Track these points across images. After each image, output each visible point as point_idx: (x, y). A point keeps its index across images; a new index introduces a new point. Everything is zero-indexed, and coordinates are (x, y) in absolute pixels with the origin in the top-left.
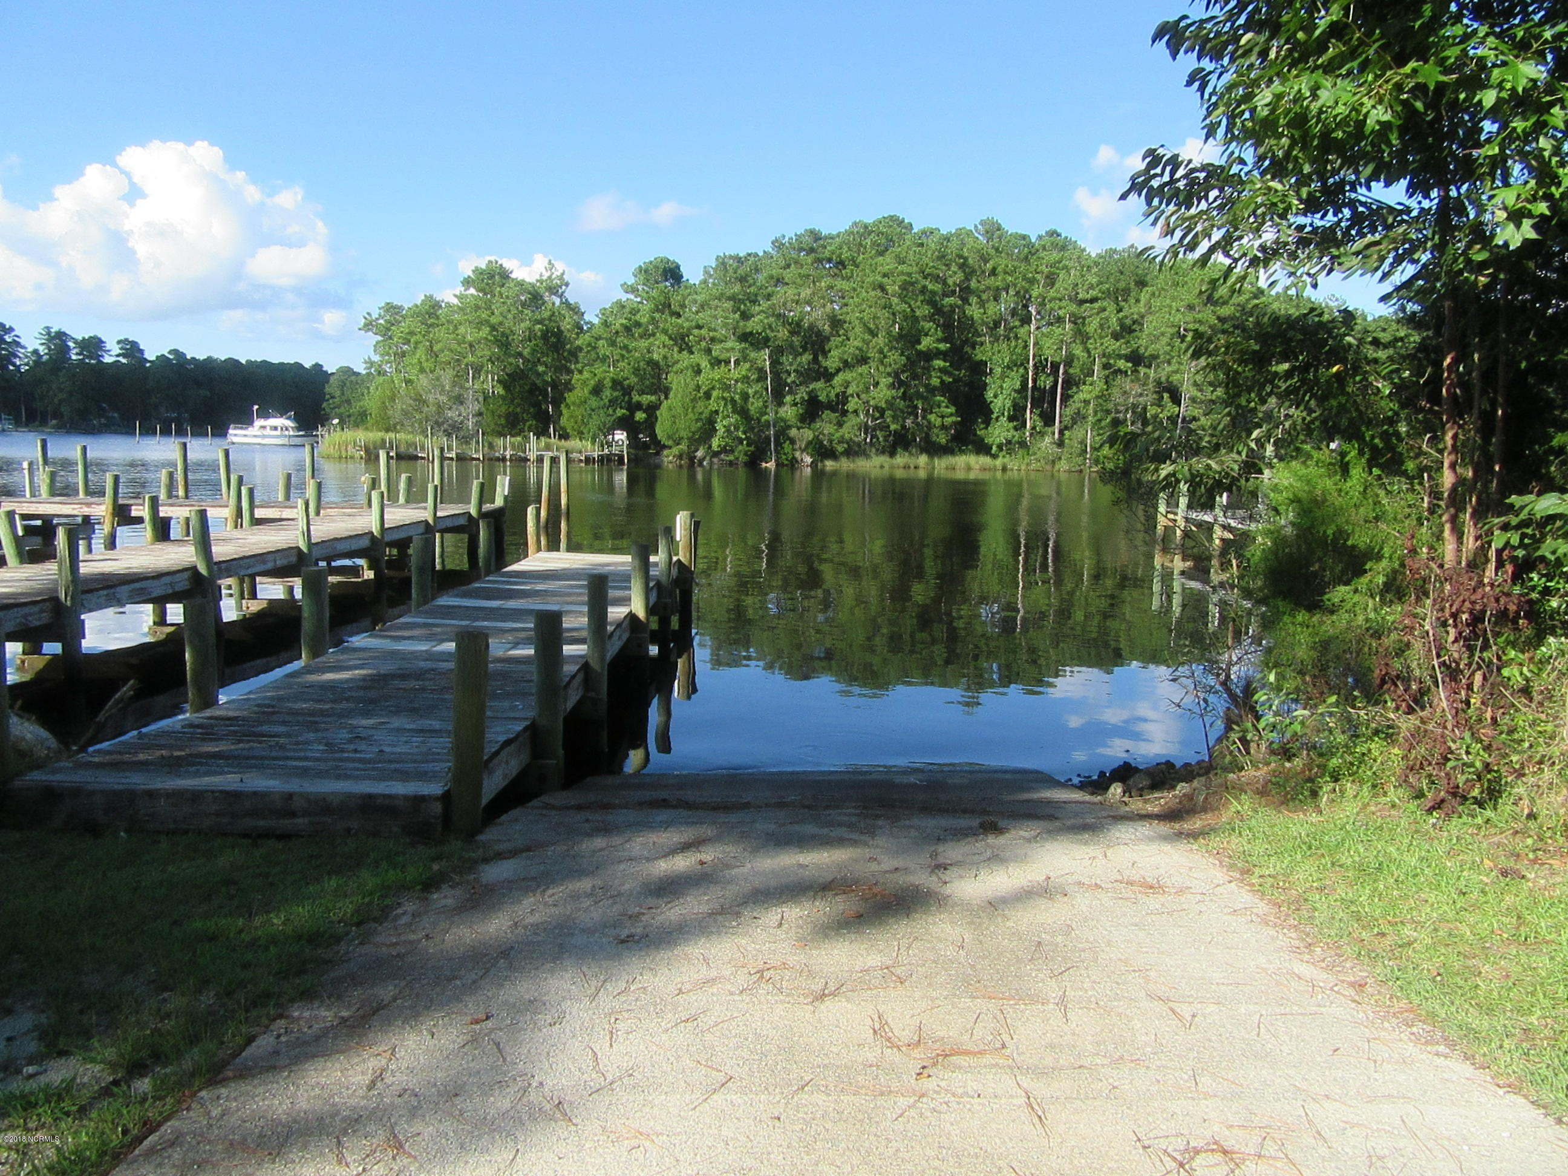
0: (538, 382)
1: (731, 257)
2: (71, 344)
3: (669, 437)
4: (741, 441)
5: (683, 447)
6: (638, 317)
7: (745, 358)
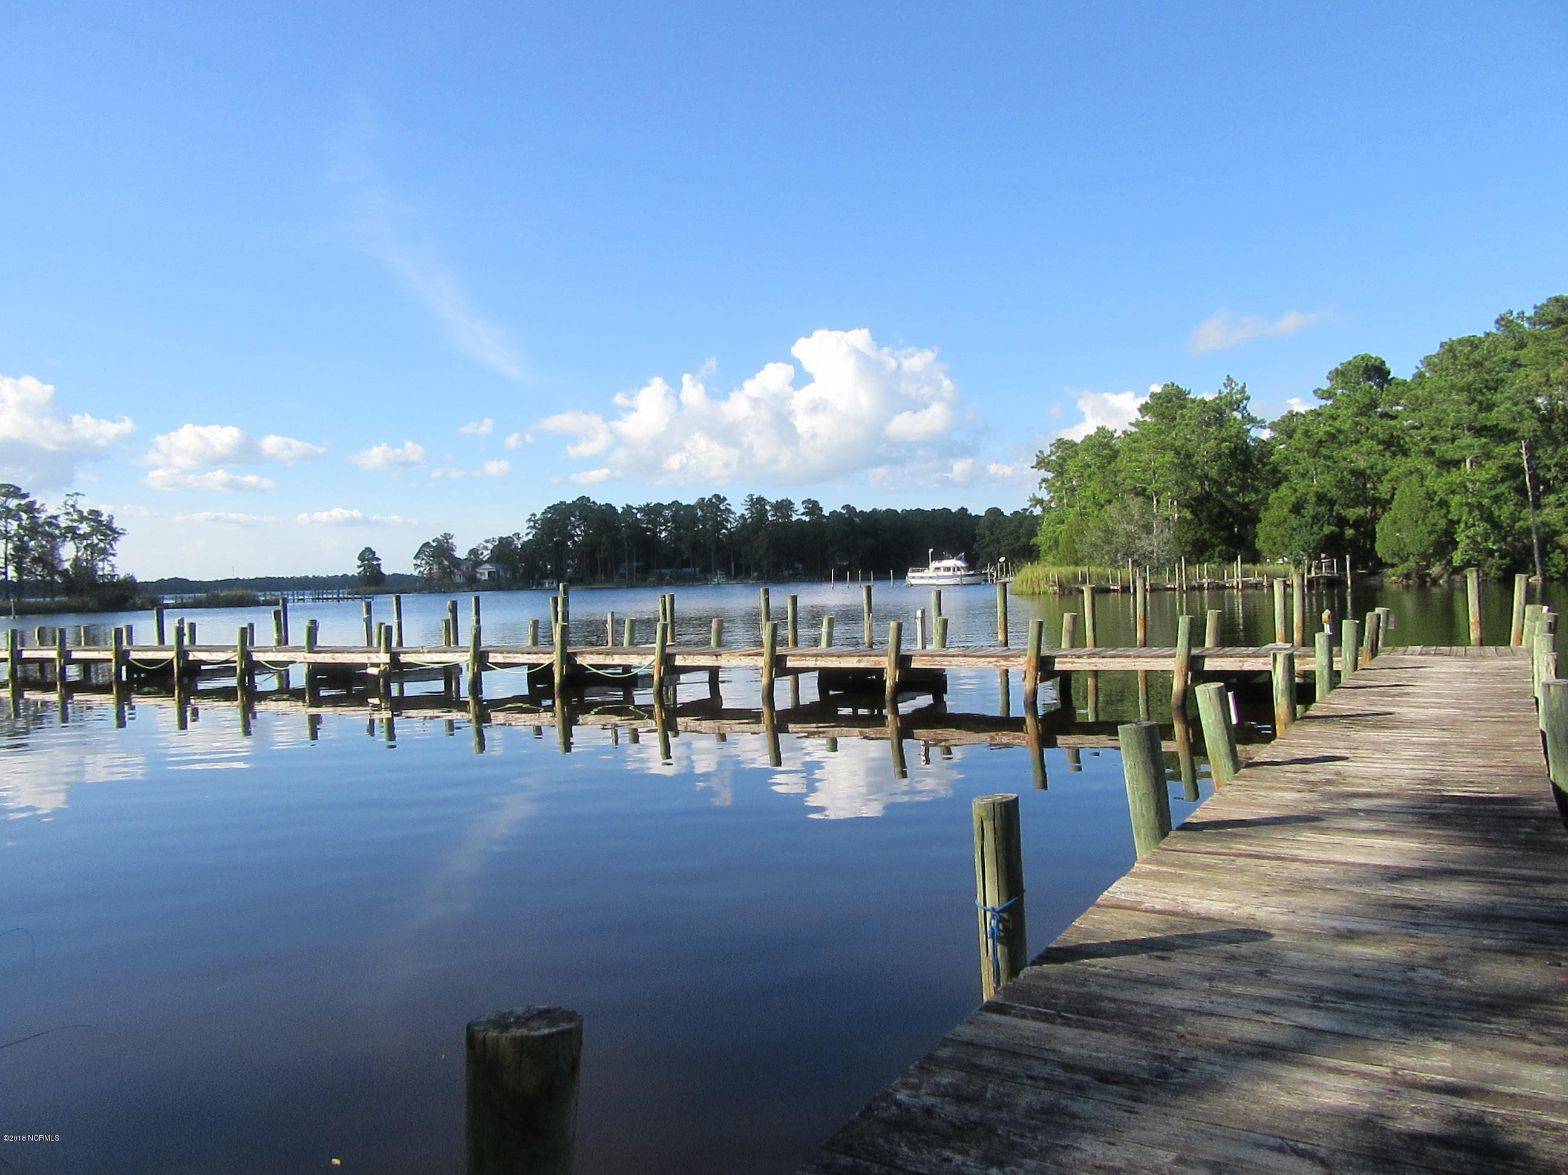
0: (1229, 504)
1: (1460, 342)
2: (768, 508)
3: (1394, 554)
4: (1491, 553)
5: (1411, 563)
6: (1337, 424)
7: (1488, 456)
